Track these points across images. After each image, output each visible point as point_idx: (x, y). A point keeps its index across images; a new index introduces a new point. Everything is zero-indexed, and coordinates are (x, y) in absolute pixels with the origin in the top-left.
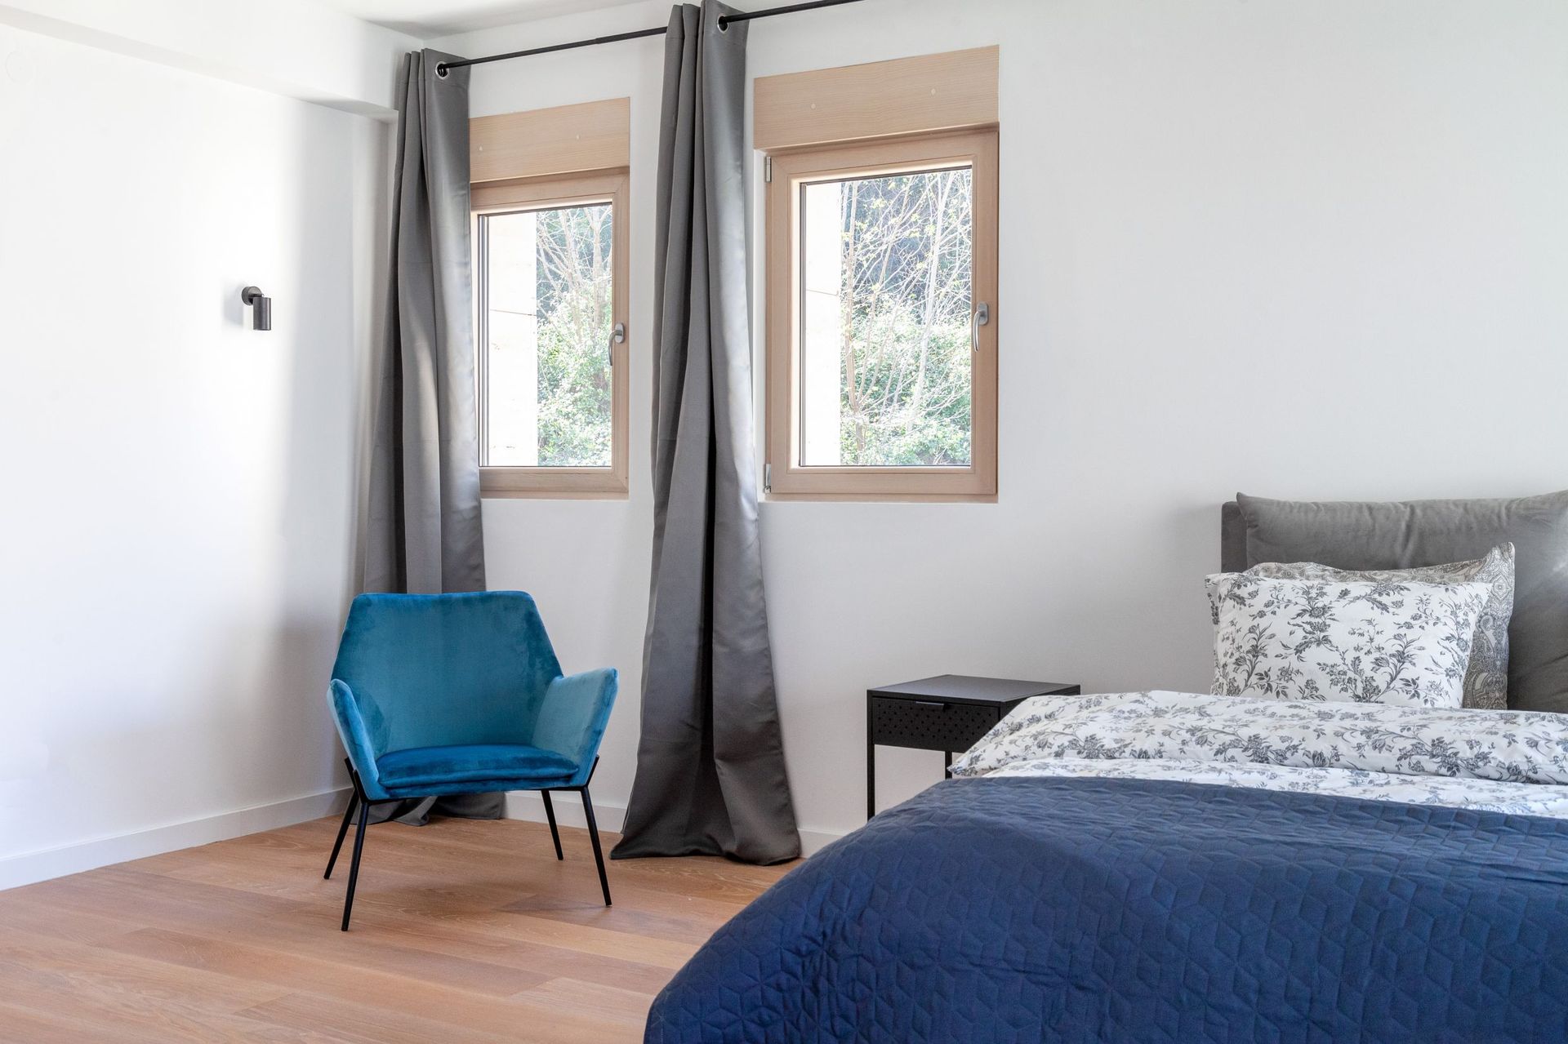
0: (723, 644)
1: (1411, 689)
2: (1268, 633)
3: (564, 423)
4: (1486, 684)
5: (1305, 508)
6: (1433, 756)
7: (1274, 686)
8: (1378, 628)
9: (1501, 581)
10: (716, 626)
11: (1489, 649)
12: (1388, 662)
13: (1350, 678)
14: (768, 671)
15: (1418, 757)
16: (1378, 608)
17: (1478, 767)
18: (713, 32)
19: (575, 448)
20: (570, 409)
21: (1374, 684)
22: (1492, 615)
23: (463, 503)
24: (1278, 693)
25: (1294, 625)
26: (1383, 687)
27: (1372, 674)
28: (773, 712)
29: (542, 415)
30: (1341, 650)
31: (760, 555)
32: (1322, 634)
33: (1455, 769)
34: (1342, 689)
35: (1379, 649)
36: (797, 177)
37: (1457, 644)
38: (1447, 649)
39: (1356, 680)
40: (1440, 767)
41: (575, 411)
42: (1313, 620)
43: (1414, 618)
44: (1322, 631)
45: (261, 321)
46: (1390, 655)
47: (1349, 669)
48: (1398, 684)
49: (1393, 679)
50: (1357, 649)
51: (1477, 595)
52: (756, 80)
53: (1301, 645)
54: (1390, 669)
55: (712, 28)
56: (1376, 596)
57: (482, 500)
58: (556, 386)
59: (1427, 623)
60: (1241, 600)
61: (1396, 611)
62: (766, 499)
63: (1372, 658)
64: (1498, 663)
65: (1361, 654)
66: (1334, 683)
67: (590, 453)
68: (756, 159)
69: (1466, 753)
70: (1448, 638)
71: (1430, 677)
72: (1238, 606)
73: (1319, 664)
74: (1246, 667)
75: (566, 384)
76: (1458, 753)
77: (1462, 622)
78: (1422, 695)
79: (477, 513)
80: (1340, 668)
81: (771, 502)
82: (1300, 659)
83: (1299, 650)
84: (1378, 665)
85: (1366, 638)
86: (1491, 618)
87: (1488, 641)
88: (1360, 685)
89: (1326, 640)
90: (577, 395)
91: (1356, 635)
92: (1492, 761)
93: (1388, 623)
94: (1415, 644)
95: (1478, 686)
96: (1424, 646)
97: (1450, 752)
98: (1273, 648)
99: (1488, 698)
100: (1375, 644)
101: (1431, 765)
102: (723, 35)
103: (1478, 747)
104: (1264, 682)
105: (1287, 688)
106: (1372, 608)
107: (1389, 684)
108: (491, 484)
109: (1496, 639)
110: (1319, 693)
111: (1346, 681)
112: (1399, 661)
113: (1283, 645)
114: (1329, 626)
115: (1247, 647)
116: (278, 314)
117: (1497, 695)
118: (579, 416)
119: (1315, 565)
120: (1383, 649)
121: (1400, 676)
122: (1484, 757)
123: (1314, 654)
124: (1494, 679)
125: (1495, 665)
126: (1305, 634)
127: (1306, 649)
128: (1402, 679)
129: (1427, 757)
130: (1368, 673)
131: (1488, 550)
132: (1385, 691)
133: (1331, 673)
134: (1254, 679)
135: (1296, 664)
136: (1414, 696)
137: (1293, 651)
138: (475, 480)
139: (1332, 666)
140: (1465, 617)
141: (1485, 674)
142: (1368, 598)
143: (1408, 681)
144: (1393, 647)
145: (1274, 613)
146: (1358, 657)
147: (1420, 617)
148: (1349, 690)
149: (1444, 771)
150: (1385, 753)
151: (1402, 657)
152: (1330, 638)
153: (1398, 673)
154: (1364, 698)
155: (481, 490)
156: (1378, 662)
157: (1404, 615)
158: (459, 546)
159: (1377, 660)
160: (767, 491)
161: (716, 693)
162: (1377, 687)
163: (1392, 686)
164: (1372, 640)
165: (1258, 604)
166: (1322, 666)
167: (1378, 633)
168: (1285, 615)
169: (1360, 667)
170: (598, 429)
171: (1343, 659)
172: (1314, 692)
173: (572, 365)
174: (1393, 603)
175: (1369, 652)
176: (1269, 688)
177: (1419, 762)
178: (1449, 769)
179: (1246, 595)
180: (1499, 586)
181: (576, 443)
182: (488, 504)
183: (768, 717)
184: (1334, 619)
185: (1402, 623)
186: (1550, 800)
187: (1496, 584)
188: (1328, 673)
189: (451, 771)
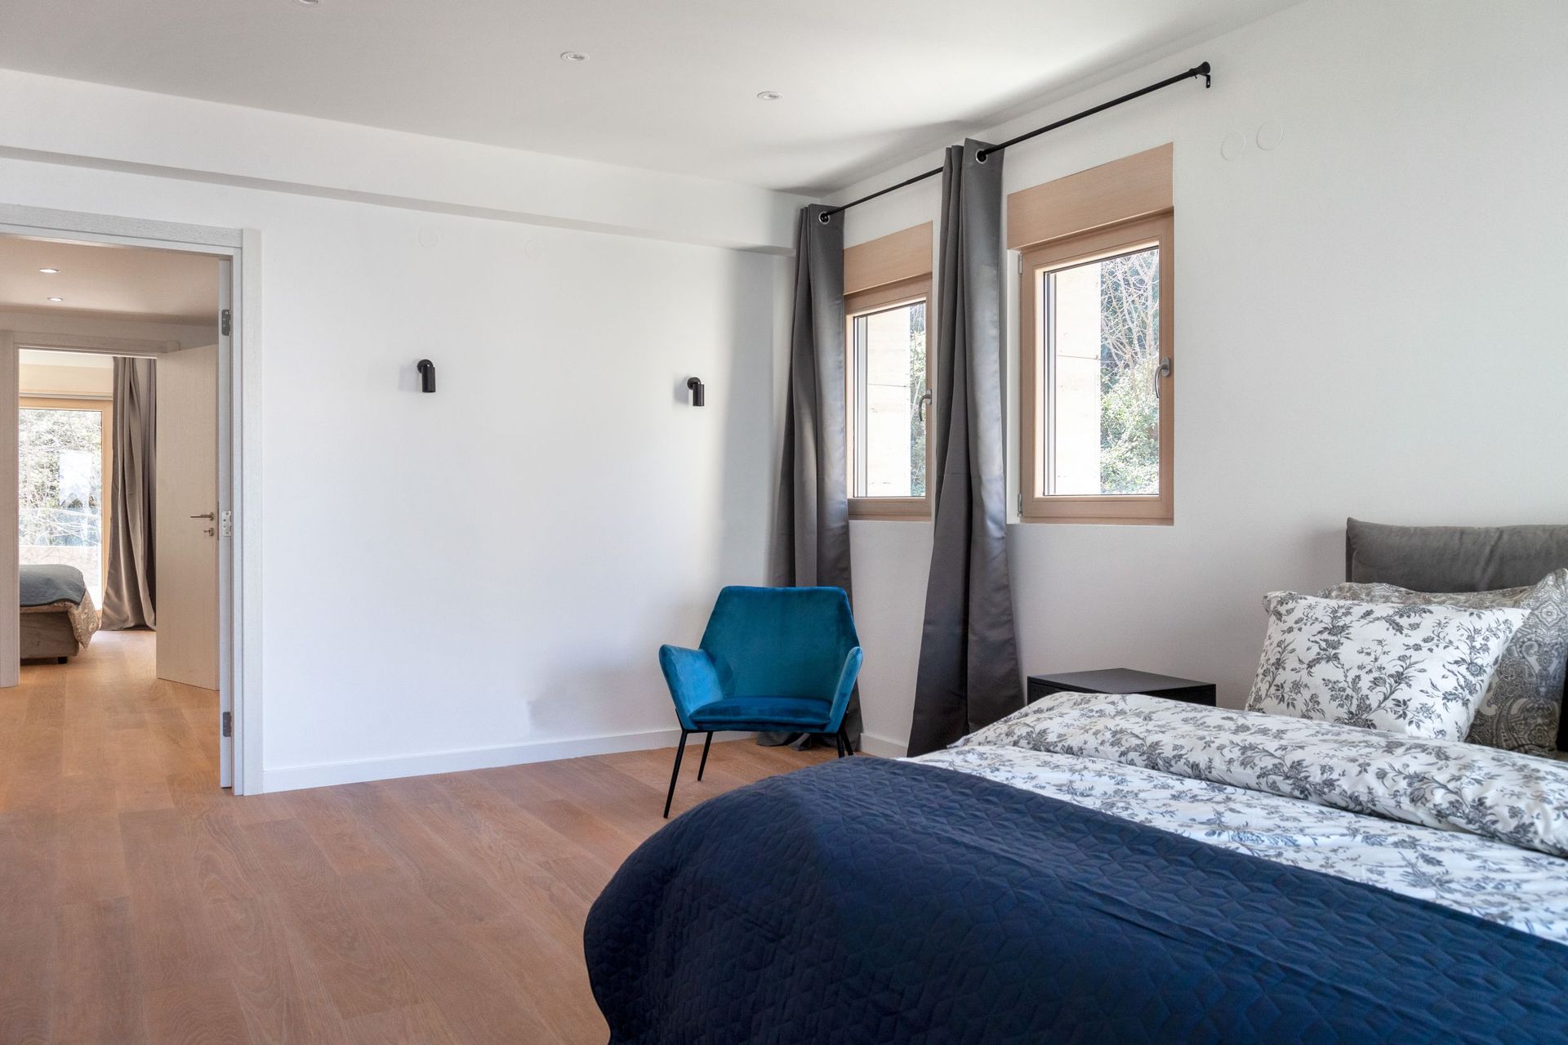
0: (975, 634)
1: (1400, 710)
2: (1290, 648)
3: (1120, 465)
4: (1523, 710)
5: (1404, 531)
6: (1287, 778)
7: (1286, 696)
8: (1386, 649)
9: (1550, 607)
10: (970, 620)
11: (1531, 675)
12: (1385, 682)
13: (1348, 695)
14: (1013, 656)
15: (1274, 777)
16: (1394, 629)
17: (1324, 793)
18: (971, 164)
19: (1128, 483)
20: (1128, 454)
21: (1368, 702)
22: (1536, 641)
23: (834, 523)
24: (1288, 704)
25: (1312, 642)
26: (1374, 705)
27: (1368, 692)
28: (1017, 689)
29: (1104, 460)
30: (1346, 667)
31: (1006, 565)
32: (1334, 651)
33: (1306, 793)
34: (1339, 705)
35: (1380, 668)
36: (1041, 267)
37: (1467, 669)
38: (1453, 672)
39: (1352, 697)
40: (1293, 789)
41: (1132, 456)
42: (1331, 638)
43: (1425, 641)
44: (1334, 648)
45: (698, 401)
46: (1389, 676)
47: (1349, 687)
48: (1389, 703)
49: (1385, 699)
50: (1361, 667)
51: (1507, 620)
52: (1009, 196)
53: (1314, 660)
54: (1385, 689)
55: (971, 161)
56: (1397, 618)
57: (850, 521)
58: (1119, 439)
59: (1437, 646)
60: (1279, 615)
61: (1409, 632)
62: (1021, 521)
63: (1371, 677)
64: (1543, 690)
65: (1362, 673)
66: (1333, 698)
67: (1138, 487)
68: (1011, 258)
69: (1316, 777)
70: (1456, 662)
71: (1424, 699)
72: (1277, 621)
73: (1324, 680)
74: (1269, 678)
75: (1125, 436)
76: (1309, 777)
77: (1478, 646)
78: (1410, 716)
79: (845, 532)
80: (1340, 685)
81: (1024, 524)
82: (1310, 674)
83: (1310, 666)
84: (1375, 684)
85: (1372, 657)
86: (1535, 643)
87: (1530, 667)
88: (1355, 702)
89: (1336, 657)
90: (1134, 444)
91: (1364, 654)
92: (1337, 789)
93: (1397, 644)
94: (1418, 666)
95: (1514, 710)
96: (1425, 668)
97: (1303, 775)
98: (1291, 662)
99: (1526, 724)
100: (1378, 664)
101: (1286, 786)
102: (982, 165)
103: (1329, 773)
104: (1279, 693)
105: (1295, 700)
106: (1388, 629)
107: (1380, 703)
108: (856, 509)
109: (1541, 665)
110: (1320, 707)
111: (1344, 697)
112: (1396, 682)
113: (1299, 660)
114: (1342, 644)
115: (1273, 660)
116: (709, 395)
117: (1539, 721)
118: (1135, 459)
119: (1388, 586)
120: (1384, 668)
121: (1393, 697)
122: (1330, 784)
123: (1325, 670)
124: (1536, 705)
125: (1538, 692)
126: (1319, 650)
127: (1317, 665)
128: (1393, 700)
129: (1281, 778)
130: (1365, 691)
131: (1542, 576)
132: (1375, 710)
133: (1332, 689)
134: (1273, 689)
135: (1305, 679)
136: (1400, 716)
137: (1306, 666)
138: (845, 507)
139: (1335, 683)
140: (1483, 642)
141: (1524, 700)
142: (1389, 620)
143: (1399, 701)
144: (1393, 667)
145: (1300, 629)
146: (1359, 676)
147: (1433, 639)
148: (1345, 707)
149: (1297, 793)
150: (1249, 770)
151: (1399, 678)
152: (1340, 656)
153: (1392, 693)
154: (1357, 715)
155: (849, 514)
156: (1376, 682)
157: (1416, 637)
158: (831, 554)
159: (1375, 679)
160: (1020, 515)
161: (970, 672)
162: (1370, 705)
163: (1383, 705)
164: (1376, 659)
165: (1290, 620)
166: (1326, 682)
167: (1384, 653)
168: (1310, 630)
169: (1359, 685)
170: (1148, 468)
171: (1346, 676)
172: (1316, 706)
173: (1130, 422)
174: (1410, 625)
175: (1370, 671)
176: (1282, 699)
177: (1274, 782)
178: (1302, 792)
179: (1284, 612)
180: (1548, 612)
181: (1129, 479)
182: (853, 523)
183: (1012, 692)
184: (1348, 638)
185: (1411, 645)
186: (1323, 835)
187: (1545, 610)
188: (1329, 689)
189: (739, 714)
